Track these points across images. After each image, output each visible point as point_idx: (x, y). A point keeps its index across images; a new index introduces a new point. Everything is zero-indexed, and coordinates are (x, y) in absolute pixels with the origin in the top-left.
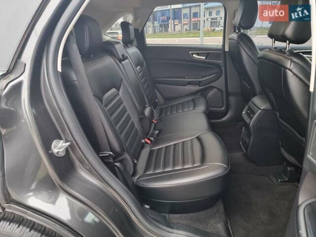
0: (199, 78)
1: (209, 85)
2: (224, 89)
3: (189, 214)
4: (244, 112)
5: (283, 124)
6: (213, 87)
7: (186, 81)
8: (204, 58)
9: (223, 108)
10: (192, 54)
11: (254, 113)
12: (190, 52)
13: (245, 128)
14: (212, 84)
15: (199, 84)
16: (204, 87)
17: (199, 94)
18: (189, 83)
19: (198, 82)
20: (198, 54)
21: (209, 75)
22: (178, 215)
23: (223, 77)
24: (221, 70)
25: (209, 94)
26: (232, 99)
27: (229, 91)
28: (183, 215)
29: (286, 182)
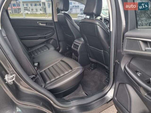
0: (44, 35)
1: (50, 38)
2: (57, 39)
3: (72, 94)
4: (72, 47)
5: (91, 48)
6: (52, 39)
7: (38, 37)
8: (45, 25)
9: (58, 48)
10: (39, 23)
11: (78, 46)
12: (38, 22)
13: (74, 53)
14: (51, 37)
15: (45, 38)
16: (47, 39)
17: (45, 43)
18: (40, 38)
19: (44, 37)
20: (42, 23)
21: (49, 33)
22: (67, 96)
23: (55, 34)
24: (54, 30)
25: (51, 42)
26: (61, 43)
27: (59, 39)
28: (69, 95)
29: (93, 70)
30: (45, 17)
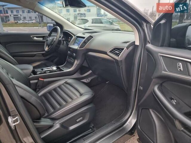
30: (38, 27)
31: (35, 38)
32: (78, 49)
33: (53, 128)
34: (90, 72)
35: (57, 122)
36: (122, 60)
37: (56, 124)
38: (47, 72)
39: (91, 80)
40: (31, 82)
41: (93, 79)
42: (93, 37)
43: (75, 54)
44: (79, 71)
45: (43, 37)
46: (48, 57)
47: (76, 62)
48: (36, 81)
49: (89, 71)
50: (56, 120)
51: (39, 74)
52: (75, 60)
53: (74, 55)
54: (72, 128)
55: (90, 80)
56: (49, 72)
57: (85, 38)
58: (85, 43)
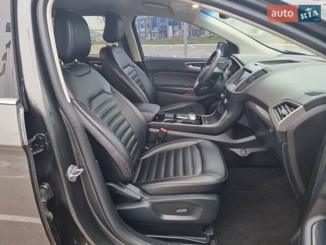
31: (191, 66)
32: (233, 92)
33: (138, 204)
34: (253, 138)
35: (147, 198)
36: (286, 132)
37: (145, 200)
38: (178, 121)
39: (250, 155)
40: (152, 130)
41: (254, 153)
42: (266, 73)
43: (228, 100)
44: (229, 132)
45: (202, 65)
46: (203, 97)
47: (226, 115)
48: (157, 131)
49: (251, 136)
50: (147, 195)
51: (166, 122)
52: (225, 111)
53: (225, 101)
54: (166, 217)
55: (250, 152)
56: (181, 121)
57: (252, 74)
58: (248, 81)
